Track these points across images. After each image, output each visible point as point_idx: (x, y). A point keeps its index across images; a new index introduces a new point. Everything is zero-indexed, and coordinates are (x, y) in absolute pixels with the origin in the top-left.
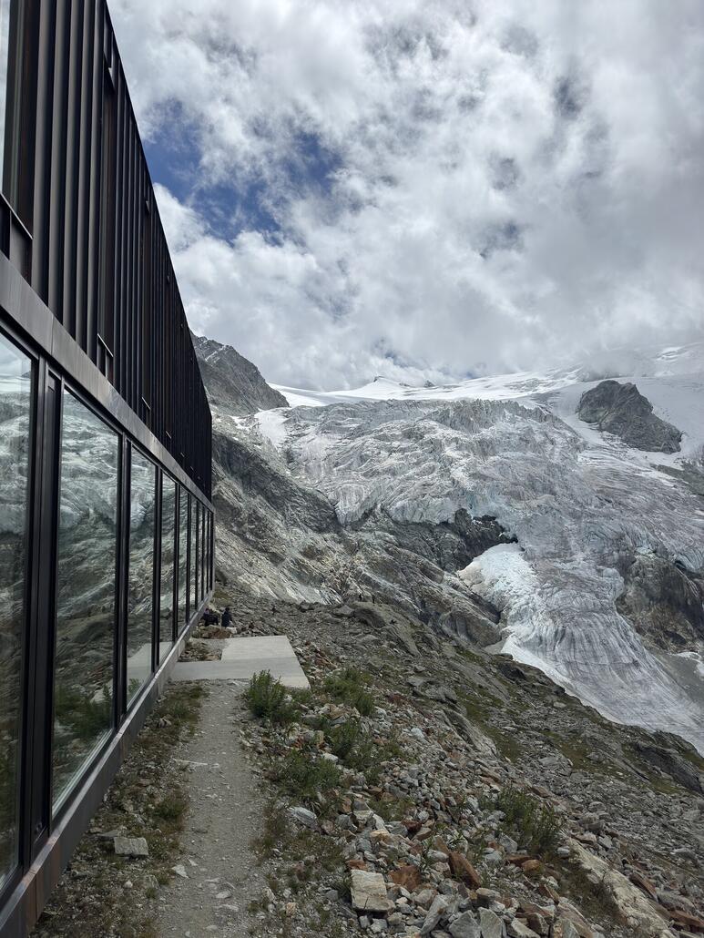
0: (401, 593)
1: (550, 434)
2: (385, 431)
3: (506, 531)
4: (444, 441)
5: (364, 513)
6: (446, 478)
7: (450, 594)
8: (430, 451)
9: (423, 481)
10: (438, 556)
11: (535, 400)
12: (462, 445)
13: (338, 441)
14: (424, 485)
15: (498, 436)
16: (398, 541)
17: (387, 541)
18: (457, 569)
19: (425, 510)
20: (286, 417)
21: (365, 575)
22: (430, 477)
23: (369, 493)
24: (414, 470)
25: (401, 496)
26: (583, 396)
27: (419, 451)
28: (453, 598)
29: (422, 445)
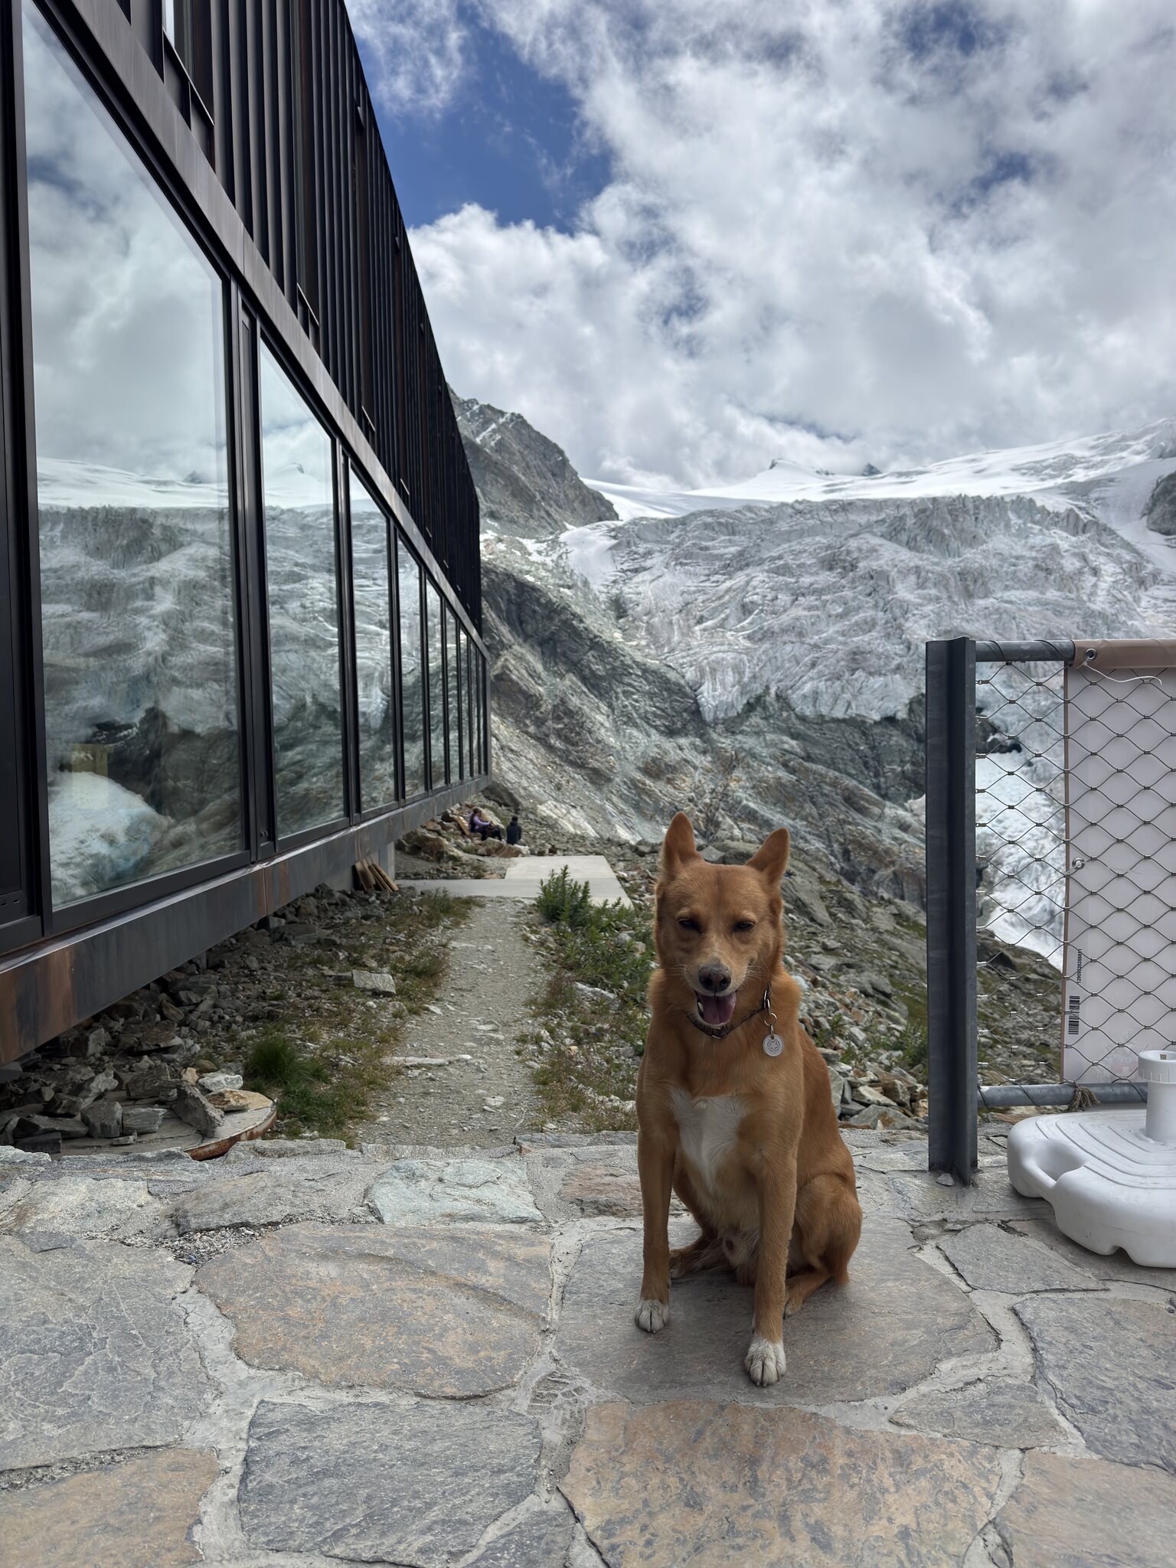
0: (809, 837)
1: (1091, 557)
2: (789, 559)
3: (1002, 733)
4: (893, 574)
5: (748, 703)
6: (895, 641)
7: (895, 839)
8: (868, 591)
9: (852, 646)
10: (877, 775)
11: (1067, 494)
12: (927, 579)
13: (704, 578)
14: (855, 653)
15: (994, 562)
16: (806, 751)
17: (786, 750)
18: (908, 797)
19: (855, 697)
20: (614, 537)
21: (746, 807)
22: (866, 638)
23: (757, 669)
24: (838, 627)
25: (813, 673)
26: (1158, 485)
27: (847, 593)
28: (900, 845)
29: (853, 581)
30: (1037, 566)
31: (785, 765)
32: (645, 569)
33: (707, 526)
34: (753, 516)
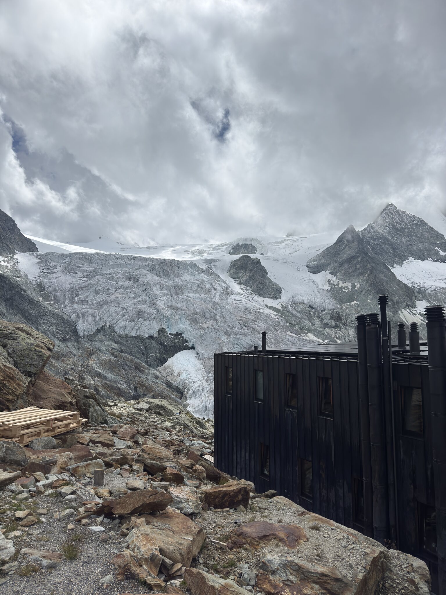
0: (122, 383)
1: (214, 284)
2: (113, 275)
3: (188, 342)
4: (152, 284)
5: (98, 329)
6: (153, 308)
7: (153, 382)
8: (143, 290)
9: (138, 309)
10: (147, 358)
11: (205, 262)
12: (163, 287)
13: (79, 279)
14: (139, 312)
15: (185, 283)
16: (120, 348)
17: (113, 348)
18: (158, 366)
19: (139, 328)
20: (39, 259)
21: (96, 371)
22: (143, 306)
23: (102, 316)
24: (133, 302)
25: (124, 318)
26: (231, 263)
27: (136, 290)
28: (155, 384)
29: (138, 285)
30: (198, 286)
31: (113, 354)
32: (53, 273)
33: (80, 258)
34: (99, 257)
